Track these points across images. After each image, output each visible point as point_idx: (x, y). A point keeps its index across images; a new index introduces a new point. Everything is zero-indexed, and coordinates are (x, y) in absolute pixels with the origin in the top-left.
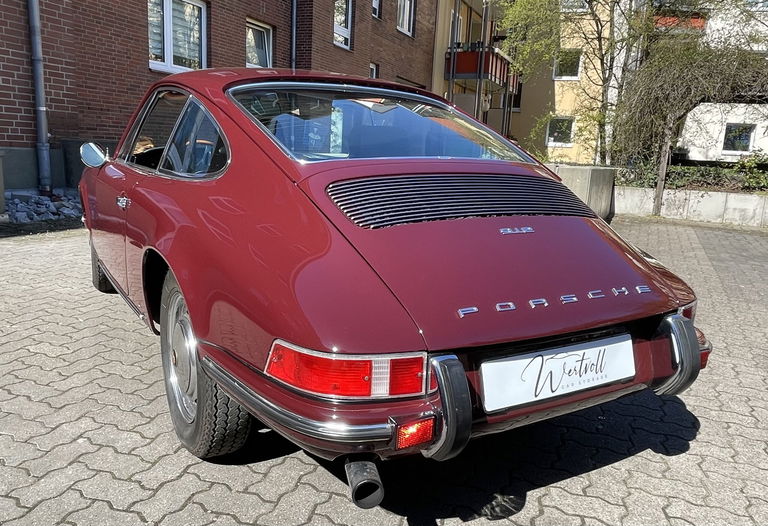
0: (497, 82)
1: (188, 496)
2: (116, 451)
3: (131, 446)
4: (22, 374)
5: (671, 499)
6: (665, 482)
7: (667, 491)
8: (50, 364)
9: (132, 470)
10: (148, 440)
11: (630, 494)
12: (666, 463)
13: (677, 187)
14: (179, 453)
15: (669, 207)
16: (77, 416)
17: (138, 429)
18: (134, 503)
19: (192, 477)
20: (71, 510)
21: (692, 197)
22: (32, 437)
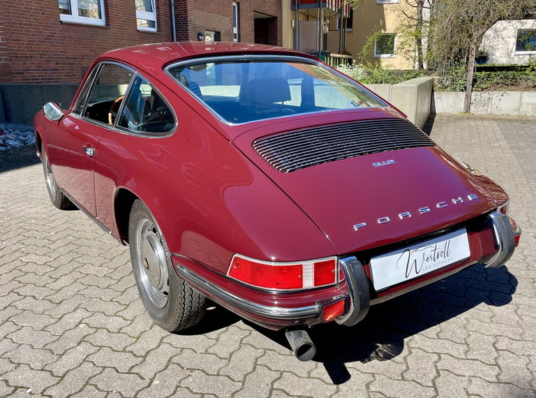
0: (334, 9)
1: (167, 359)
2: (109, 331)
3: (118, 327)
4: (23, 279)
5: (498, 337)
6: (492, 326)
7: (495, 331)
8: (41, 270)
9: (124, 344)
10: (129, 322)
11: (469, 335)
12: (492, 312)
13: (483, 89)
14: (153, 329)
15: (476, 105)
16: (73, 308)
17: (120, 314)
18: (132, 367)
19: (167, 346)
20: (90, 376)
21: (494, 96)
22: (46, 326)
